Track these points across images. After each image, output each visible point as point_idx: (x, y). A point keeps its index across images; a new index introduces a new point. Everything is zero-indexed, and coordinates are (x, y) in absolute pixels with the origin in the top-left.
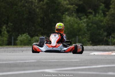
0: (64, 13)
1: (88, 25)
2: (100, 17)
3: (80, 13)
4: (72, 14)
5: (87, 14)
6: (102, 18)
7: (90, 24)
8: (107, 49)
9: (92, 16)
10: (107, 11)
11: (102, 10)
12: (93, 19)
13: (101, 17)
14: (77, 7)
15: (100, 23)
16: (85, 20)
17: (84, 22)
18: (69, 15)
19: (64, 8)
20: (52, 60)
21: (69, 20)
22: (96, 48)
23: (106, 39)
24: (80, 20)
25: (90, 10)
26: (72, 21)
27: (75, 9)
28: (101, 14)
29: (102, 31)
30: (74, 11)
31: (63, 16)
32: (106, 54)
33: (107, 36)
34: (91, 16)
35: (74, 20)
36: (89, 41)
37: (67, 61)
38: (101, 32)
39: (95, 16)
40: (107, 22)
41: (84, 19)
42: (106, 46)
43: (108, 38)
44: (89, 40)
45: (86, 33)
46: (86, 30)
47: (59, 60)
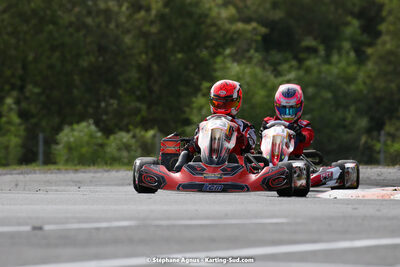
0: (221, 50)
2: (343, 64)
3: (273, 52)
4: (248, 55)
5: (299, 56)
6: (352, 69)
8: (374, 177)
9: (318, 60)
10: (371, 45)
12: (320, 72)
13: (348, 65)
14: (263, 30)
15: (345, 86)
16: (292, 75)
18: (237, 57)
19: (221, 33)
20: (191, 219)
23: (366, 142)
24: (276, 76)
25: (309, 42)
26: (248, 79)
27: (256, 34)
28: (348, 53)
29: (353, 113)
30: (254, 45)
31: (215, 63)
32: (375, 198)
33: (369, 131)
34: (311, 62)
35: (254, 76)
38: (349, 117)
39: (327, 60)
40: (368, 81)
41: (289, 72)
42: (369, 167)
43: (372, 140)
47: (214, 218)
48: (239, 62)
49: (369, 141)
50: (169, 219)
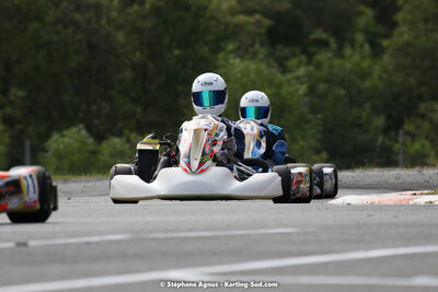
0: (223, 45)
1: (312, 90)
2: (357, 58)
3: (280, 47)
4: (251, 50)
5: (308, 50)
6: (366, 63)
7: (322, 87)
8: (392, 180)
9: (329, 54)
10: (386, 36)
11: (367, 31)
12: (331, 67)
13: (363, 58)
14: (268, 22)
15: (358, 82)
16: (302, 71)
17: (297, 78)
18: (242, 52)
19: (222, 27)
20: (190, 230)
21: (242, 71)
22: (350, 179)
23: (383, 143)
24: (283, 73)
25: (319, 34)
26: (252, 76)
28: (362, 46)
29: (368, 110)
30: (258, 40)
31: (217, 59)
32: (392, 203)
33: (386, 131)
34: (322, 56)
35: (259, 73)
36: (318, 152)
37: (248, 235)
38: (364, 114)
39: (339, 53)
40: (385, 76)
41: (298, 67)
42: (386, 169)
43: (390, 140)
44: (318, 145)
45: (308, 122)
46: (306, 110)
48: (242, 57)
49: (387, 141)
50: (167, 231)
